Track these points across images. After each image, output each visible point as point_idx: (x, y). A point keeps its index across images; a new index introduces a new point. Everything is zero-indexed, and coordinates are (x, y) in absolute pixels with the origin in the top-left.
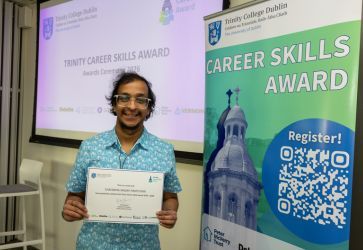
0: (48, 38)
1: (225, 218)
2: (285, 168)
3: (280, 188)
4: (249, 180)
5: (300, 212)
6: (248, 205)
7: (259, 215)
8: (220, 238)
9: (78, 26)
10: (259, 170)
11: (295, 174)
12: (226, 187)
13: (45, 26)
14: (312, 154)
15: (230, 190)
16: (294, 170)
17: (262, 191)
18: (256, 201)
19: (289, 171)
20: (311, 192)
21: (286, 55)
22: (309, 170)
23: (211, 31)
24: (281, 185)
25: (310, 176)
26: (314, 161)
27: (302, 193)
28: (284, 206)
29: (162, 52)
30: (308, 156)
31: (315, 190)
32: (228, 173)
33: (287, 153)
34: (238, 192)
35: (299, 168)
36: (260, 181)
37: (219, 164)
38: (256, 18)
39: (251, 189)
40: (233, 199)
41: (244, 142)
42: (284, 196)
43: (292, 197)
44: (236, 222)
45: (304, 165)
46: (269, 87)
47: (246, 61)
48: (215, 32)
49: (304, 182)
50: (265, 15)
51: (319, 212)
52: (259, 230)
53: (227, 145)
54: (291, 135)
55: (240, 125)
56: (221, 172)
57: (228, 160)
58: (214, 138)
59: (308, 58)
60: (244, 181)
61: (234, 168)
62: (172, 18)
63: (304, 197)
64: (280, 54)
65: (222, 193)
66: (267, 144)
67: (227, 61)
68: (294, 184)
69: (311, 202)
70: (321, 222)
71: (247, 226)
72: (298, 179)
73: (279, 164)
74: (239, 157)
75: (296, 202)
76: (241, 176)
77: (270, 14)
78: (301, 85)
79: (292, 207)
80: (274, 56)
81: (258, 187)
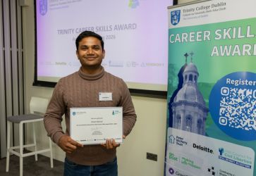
0: (43, 14)
1: (184, 129)
2: (224, 100)
3: (221, 111)
4: (200, 107)
5: (233, 124)
6: (199, 122)
7: (207, 127)
8: (180, 141)
9: (67, 7)
10: (207, 101)
11: (231, 103)
12: (184, 111)
13: (41, 6)
14: (241, 91)
15: (187, 113)
16: (230, 101)
17: (209, 113)
18: (205, 119)
19: (226, 101)
20: (241, 112)
21: (225, 34)
22: (239, 100)
23: (172, 16)
24: (221, 110)
25: (240, 104)
26: (243, 95)
27: (235, 113)
28: (223, 121)
29: (131, 26)
30: (239, 93)
31: (243, 112)
32: (186, 103)
33: (225, 91)
34: (192, 114)
35: (233, 99)
36: (208, 107)
37: (179, 97)
38: (205, 10)
39: (201, 112)
40: (189, 118)
41: (196, 85)
42: (223, 115)
43: (229, 116)
44: (191, 131)
45: (236, 98)
46: (213, 53)
47: (198, 36)
48: (175, 17)
49: (236, 107)
50: (211, 8)
51: (245, 124)
52: (207, 135)
53: (185, 87)
54: (228, 81)
55: (194, 74)
56: (180, 103)
57: (185, 95)
58: (176, 82)
59: (239, 36)
60: (197, 108)
61: (189, 100)
63: (236, 115)
64: (222, 33)
65: (182, 115)
66: (213, 86)
67: (185, 36)
68: (230, 109)
69: (240, 118)
70: (246, 129)
71: (199, 133)
72: (233, 106)
73: (220, 97)
74: (193, 94)
75: (230, 119)
76: (194, 105)
77: (215, 8)
78: (234, 52)
79: (228, 122)
80: (217, 34)
81: (206, 111)
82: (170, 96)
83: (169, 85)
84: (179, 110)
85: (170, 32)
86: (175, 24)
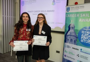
0: (23, 6)
1: (70, 43)
2: (83, 34)
4: (75, 36)
5: (85, 42)
6: (75, 41)
7: (77, 42)
8: (68, 47)
9: (31, 4)
10: (77, 35)
11: (85, 35)
12: (70, 38)
13: (22, 3)
14: (88, 32)
15: (71, 38)
16: (84, 35)
17: (78, 38)
18: (76, 40)
19: (83, 35)
20: (87, 38)
21: (84, 15)
22: (87, 35)
23: (67, 9)
24: (82, 37)
25: (88, 36)
26: (88, 33)
27: (86, 38)
28: (82, 41)
29: (53, 11)
30: (87, 33)
31: (88, 38)
32: (71, 35)
33: (83, 32)
34: (73, 39)
35: (85, 34)
36: (77, 37)
37: (69, 34)
38: (78, 8)
39: (75, 38)
40: (71, 40)
41: (74, 30)
42: (82, 39)
43: (84, 39)
44: (72, 44)
45: (86, 34)
46: (80, 21)
47: (75, 15)
48: (68, 9)
49: (86, 37)
50: (79, 7)
51: (89, 42)
52: (77, 45)
53: (71, 30)
54: (84, 29)
55: (73, 27)
56: (69, 35)
57: (71, 33)
58: (68, 29)
59: (88, 16)
60: (74, 37)
61: (72, 34)
62: (55, 4)
63: (86, 39)
64: (83, 15)
65: (69, 39)
66: (79, 30)
67: (71, 15)
68: (84, 37)
69: (87, 40)
70: (89, 43)
71: (74, 44)
72: (85, 36)
73: (81, 34)
74: (73, 33)
75: (84, 40)
76: (73, 36)
77: (81, 7)
78: (86, 21)
79: (84, 41)
81: (77, 38)
82: (65, 33)
83: (65, 30)
84: (68, 38)
85: (66, 14)
86: (68, 11)
